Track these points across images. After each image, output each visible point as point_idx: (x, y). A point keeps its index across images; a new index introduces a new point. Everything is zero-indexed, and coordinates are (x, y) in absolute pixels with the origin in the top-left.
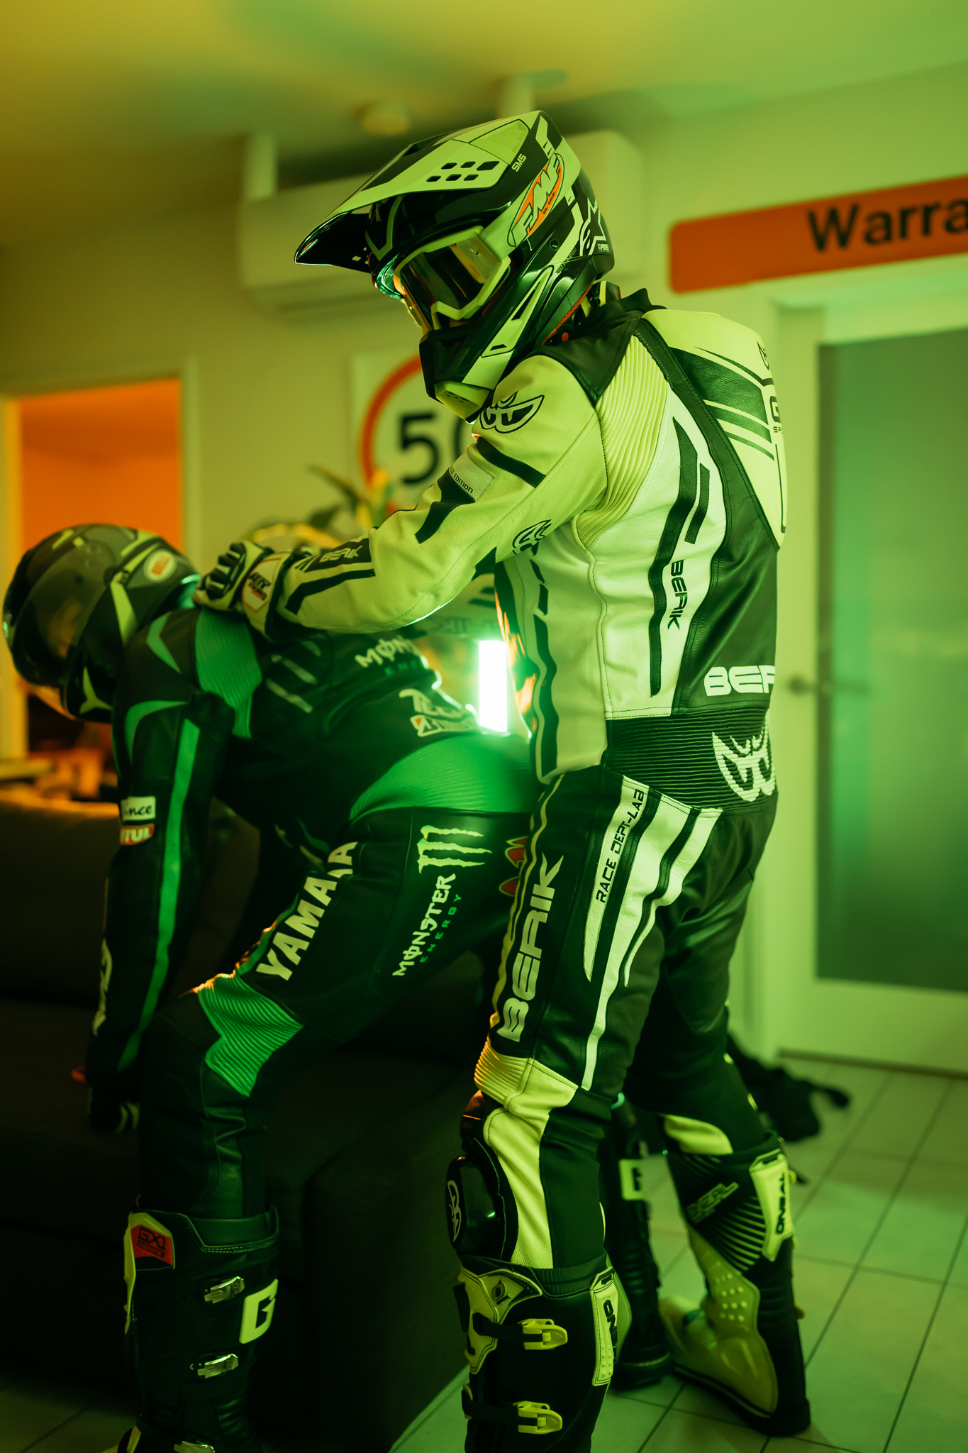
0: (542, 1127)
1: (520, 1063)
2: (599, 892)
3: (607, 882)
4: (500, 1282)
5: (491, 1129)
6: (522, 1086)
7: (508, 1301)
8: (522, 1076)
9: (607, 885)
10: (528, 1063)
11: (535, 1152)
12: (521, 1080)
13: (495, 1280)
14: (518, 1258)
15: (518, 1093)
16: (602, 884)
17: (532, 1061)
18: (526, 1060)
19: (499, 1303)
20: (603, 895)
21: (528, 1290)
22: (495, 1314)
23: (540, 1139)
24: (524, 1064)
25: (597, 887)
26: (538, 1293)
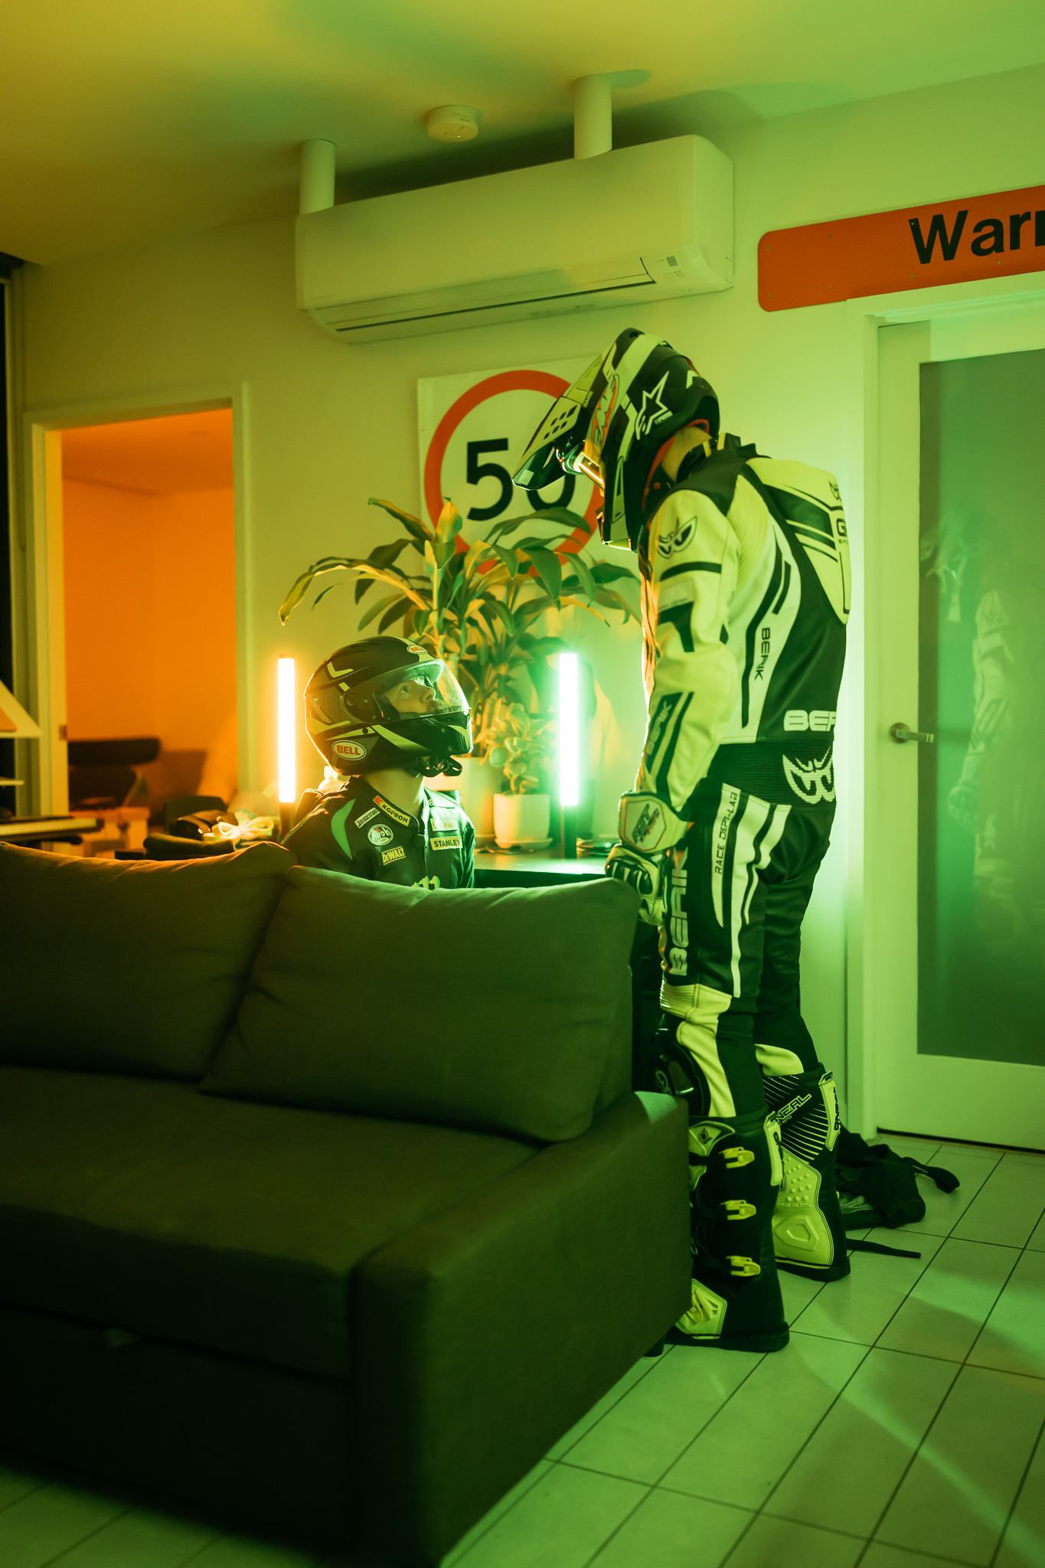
0: (715, 1028)
1: (690, 989)
2: (716, 867)
3: (719, 859)
4: (704, 1130)
5: (682, 1036)
6: (695, 1003)
7: (711, 1141)
8: (693, 997)
9: (721, 862)
10: (695, 987)
11: (713, 1045)
12: (693, 1000)
13: (700, 1129)
14: (712, 1113)
15: (693, 1009)
16: (717, 862)
17: (697, 985)
18: (693, 986)
19: (705, 1143)
20: (719, 869)
21: (724, 1131)
22: (703, 1151)
23: (715, 1036)
24: (693, 989)
25: (715, 864)
26: (731, 1132)
